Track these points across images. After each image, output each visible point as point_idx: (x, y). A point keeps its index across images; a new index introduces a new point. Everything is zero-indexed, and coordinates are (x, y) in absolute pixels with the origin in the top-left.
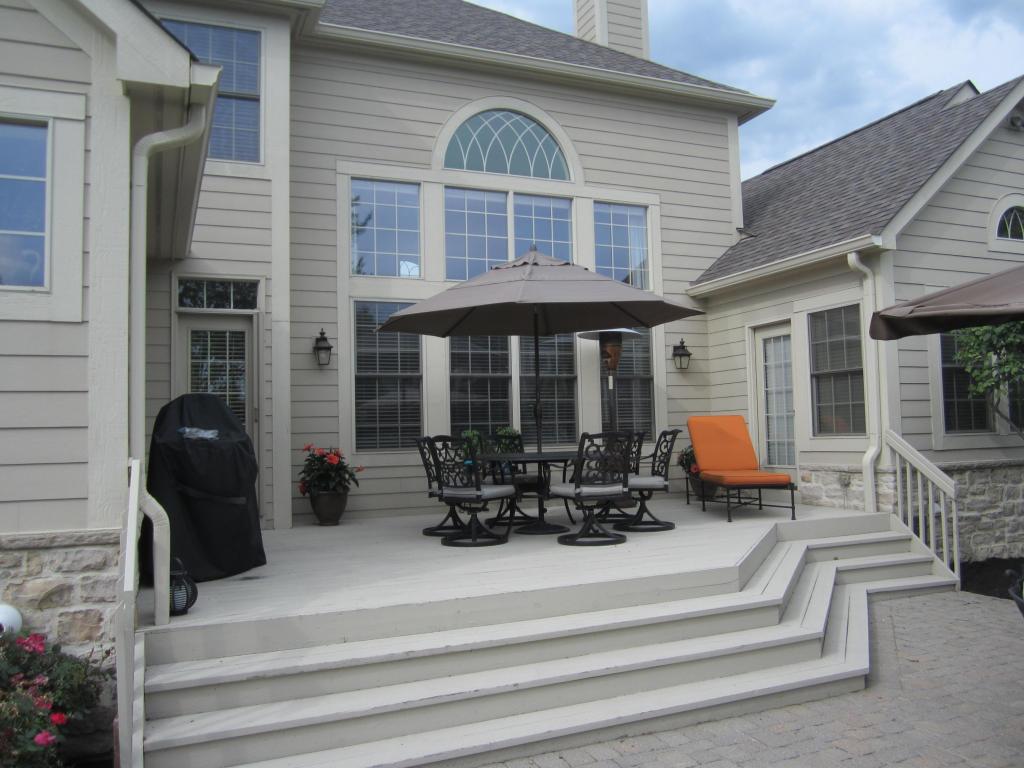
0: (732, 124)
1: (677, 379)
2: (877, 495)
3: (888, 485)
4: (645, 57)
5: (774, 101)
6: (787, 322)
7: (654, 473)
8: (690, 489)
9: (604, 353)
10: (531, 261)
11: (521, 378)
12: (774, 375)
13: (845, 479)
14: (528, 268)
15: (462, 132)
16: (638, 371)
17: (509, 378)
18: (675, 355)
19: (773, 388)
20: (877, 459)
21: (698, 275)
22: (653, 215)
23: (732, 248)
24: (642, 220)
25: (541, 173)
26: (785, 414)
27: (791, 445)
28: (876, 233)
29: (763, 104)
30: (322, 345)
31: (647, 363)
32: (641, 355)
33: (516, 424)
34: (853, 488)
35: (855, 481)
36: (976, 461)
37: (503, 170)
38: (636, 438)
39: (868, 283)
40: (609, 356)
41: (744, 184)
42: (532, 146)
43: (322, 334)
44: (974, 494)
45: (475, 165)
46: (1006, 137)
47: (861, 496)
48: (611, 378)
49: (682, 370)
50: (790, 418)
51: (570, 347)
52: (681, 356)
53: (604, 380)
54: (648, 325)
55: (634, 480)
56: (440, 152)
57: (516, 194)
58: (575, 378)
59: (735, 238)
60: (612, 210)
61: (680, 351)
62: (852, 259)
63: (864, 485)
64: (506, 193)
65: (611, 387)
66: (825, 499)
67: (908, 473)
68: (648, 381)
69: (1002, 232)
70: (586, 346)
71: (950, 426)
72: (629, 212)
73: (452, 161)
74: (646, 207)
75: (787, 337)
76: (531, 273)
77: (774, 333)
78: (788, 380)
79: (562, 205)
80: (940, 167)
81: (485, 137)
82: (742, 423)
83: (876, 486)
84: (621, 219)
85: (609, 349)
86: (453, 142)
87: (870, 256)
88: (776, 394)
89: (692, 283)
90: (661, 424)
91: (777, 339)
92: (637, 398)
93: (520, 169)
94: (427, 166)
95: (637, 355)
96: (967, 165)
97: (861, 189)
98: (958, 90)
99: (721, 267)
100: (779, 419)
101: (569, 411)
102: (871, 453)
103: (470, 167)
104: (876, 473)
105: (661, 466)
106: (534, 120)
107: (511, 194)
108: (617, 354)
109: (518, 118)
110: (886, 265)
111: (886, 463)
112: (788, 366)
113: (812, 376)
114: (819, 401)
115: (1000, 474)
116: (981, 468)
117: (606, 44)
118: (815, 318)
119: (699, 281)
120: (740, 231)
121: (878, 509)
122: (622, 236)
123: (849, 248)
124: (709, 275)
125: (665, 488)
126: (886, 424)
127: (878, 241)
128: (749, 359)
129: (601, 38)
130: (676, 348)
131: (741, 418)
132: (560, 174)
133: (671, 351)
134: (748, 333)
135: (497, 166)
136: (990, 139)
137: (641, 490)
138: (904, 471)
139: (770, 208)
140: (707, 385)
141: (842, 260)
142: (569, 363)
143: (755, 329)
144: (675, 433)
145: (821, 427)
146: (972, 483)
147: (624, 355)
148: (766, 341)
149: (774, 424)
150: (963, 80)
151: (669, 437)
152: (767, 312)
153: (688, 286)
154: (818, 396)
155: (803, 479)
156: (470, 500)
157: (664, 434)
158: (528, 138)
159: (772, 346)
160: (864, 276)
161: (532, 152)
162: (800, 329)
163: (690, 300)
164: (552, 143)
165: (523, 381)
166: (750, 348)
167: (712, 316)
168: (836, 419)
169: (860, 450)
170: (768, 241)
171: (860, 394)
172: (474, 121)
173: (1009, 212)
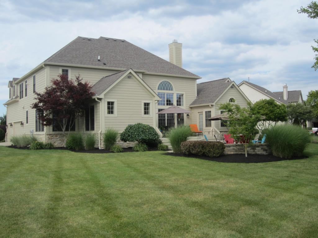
0: (196, 80)
1: (187, 119)
3: (214, 133)
6: (202, 112)
12: (201, 119)
13: (209, 132)
15: (160, 85)
17: (165, 119)
19: (200, 121)
20: (212, 130)
21: (190, 104)
23: (195, 100)
25: (169, 90)
27: (203, 128)
29: (200, 78)
31: (183, 117)
33: (166, 125)
35: (210, 133)
37: (165, 90)
40: (179, 116)
41: (197, 84)
42: (168, 86)
45: (161, 89)
46: (231, 89)
47: (210, 135)
49: (188, 118)
50: (203, 125)
52: (188, 116)
56: (157, 88)
57: (166, 93)
58: (174, 119)
59: (196, 98)
60: (179, 95)
62: (210, 106)
63: (211, 133)
65: (179, 120)
66: (207, 135)
67: (216, 131)
68: (183, 119)
69: (230, 101)
71: (221, 126)
72: (181, 95)
73: (159, 89)
74: (183, 94)
75: (203, 114)
77: (201, 113)
78: (203, 120)
79: (172, 94)
80: (221, 94)
81: (162, 85)
82: (196, 125)
87: (212, 105)
88: (201, 122)
93: (167, 89)
94: (155, 90)
96: (225, 93)
97: (213, 94)
98: (227, 79)
99: (194, 103)
100: (201, 125)
101: (173, 123)
102: (212, 129)
104: (212, 132)
106: (168, 82)
110: (214, 107)
111: (213, 130)
112: (203, 121)
113: (205, 120)
116: (225, 131)
117: (175, 64)
118: (206, 112)
123: (210, 104)
124: (192, 104)
126: (213, 126)
127: (213, 104)
128: (197, 116)
129: (175, 63)
132: (172, 90)
134: (197, 113)
135: (164, 89)
136: (228, 89)
139: (201, 93)
140: (191, 120)
141: (209, 105)
145: (207, 126)
148: (200, 114)
150: (228, 77)
152: (200, 110)
153: (189, 106)
154: (206, 122)
155: (204, 133)
159: (200, 115)
160: (211, 108)
161: (168, 87)
162: (204, 113)
163: (189, 108)
164: (171, 85)
165: (167, 119)
166: (198, 115)
167: (192, 110)
168: (208, 125)
169: (211, 129)
170: (201, 100)
171: (211, 122)
172: (161, 83)
173: (231, 99)
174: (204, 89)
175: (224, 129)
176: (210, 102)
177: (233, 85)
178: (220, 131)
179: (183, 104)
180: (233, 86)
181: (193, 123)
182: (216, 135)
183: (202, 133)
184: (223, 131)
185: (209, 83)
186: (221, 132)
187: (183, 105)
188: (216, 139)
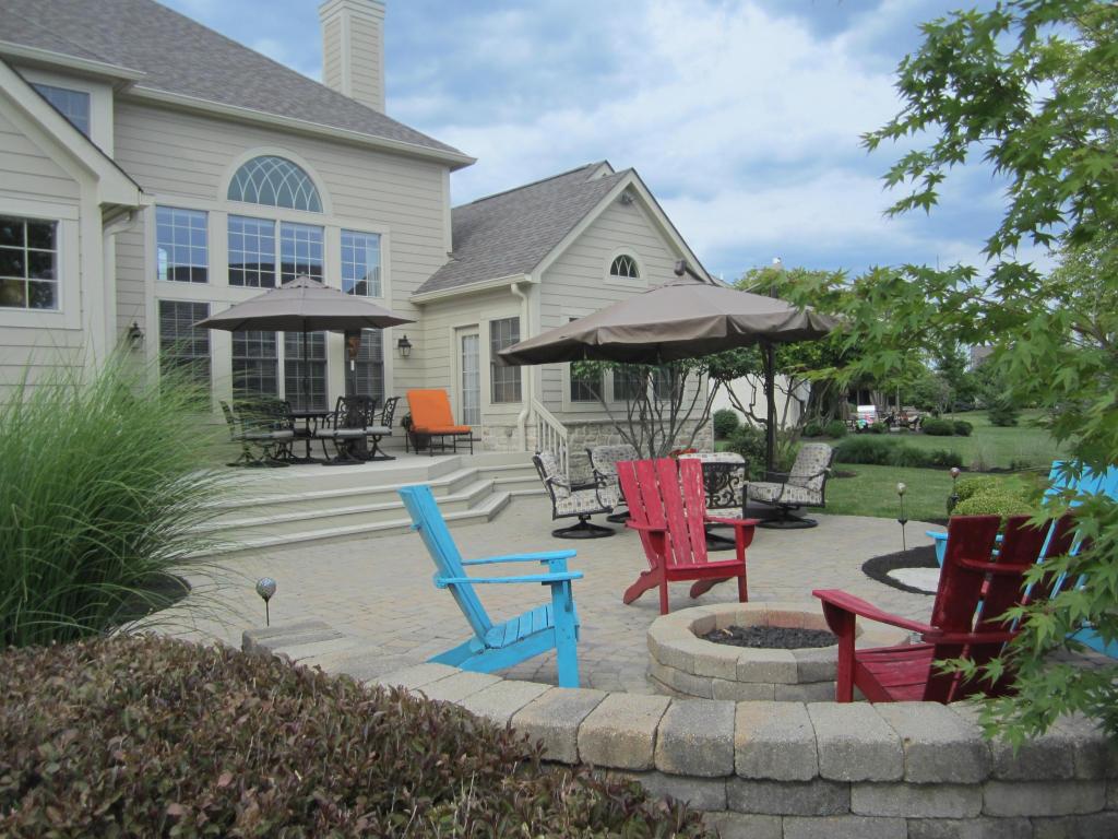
0: (445, 171)
1: (400, 363)
2: (527, 440)
3: (533, 435)
4: (381, 112)
5: (476, 159)
6: (476, 326)
7: (383, 425)
8: (409, 443)
9: (347, 344)
10: (302, 284)
11: (285, 361)
12: (468, 359)
13: (509, 432)
14: (302, 290)
15: (241, 173)
16: (372, 356)
17: (276, 361)
18: (400, 346)
19: (466, 371)
20: (527, 417)
21: (416, 287)
22: (385, 240)
23: (443, 267)
24: (375, 244)
25: (301, 206)
26: (475, 389)
27: (478, 412)
28: (528, 273)
29: (468, 161)
30: (135, 333)
31: (379, 351)
32: (374, 345)
34: (513, 437)
35: (514, 433)
36: (590, 420)
37: (272, 203)
38: (370, 404)
39: (524, 304)
40: (352, 346)
41: (457, 213)
42: (294, 184)
43: (135, 325)
44: (588, 441)
45: (251, 199)
46: (621, 209)
47: (518, 442)
48: (353, 362)
49: (405, 357)
50: (479, 392)
51: (322, 338)
52: (404, 346)
53: (347, 364)
54: (381, 327)
55: (369, 429)
56: (224, 188)
57: (282, 222)
58: (326, 362)
59: (446, 260)
60: (354, 236)
61: (404, 343)
62: (514, 288)
63: (519, 435)
64: (275, 221)
65: (353, 368)
66: (497, 446)
67: (544, 426)
68: (379, 365)
69: (614, 271)
70: (334, 340)
71: (574, 397)
72: (367, 238)
73: (234, 195)
74: (380, 235)
75: (477, 336)
76: (304, 295)
77: (468, 333)
78: (477, 367)
79: (314, 231)
80: (571, 230)
81: (258, 177)
82: (443, 395)
83: (526, 435)
84: (361, 243)
85: (351, 341)
86: (234, 180)
87: (525, 287)
88: (470, 376)
89: (413, 293)
90: (389, 393)
91: (470, 336)
92: (371, 377)
93: (285, 203)
94: (214, 197)
95: (371, 345)
96: (592, 226)
97: (528, 236)
98: (599, 166)
99: (435, 282)
100: (471, 393)
101: (321, 385)
102: (523, 414)
103: (247, 200)
104: (526, 427)
105: (387, 421)
106: (294, 164)
107: (278, 223)
108: (358, 344)
109: (284, 163)
110: (535, 295)
111: (532, 421)
113: (491, 363)
114: (496, 380)
115: (606, 428)
116: (593, 425)
117: (349, 97)
118: (494, 324)
119: (417, 292)
120: (449, 255)
121: (527, 450)
122: (361, 257)
123: (512, 280)
124: (426, 288)
125: (390, 434)
126: (533, 396)
127: (528, 278)
128: (452, 349)
129: (346, 90)
130: (400, 341)
131: (444, 392)
132: (315, 207)
133: (397, 342)
134: (452, 331)
135: (267, 200)
136: (608, 209)
137: (374, 435)
138: (542, 425)
139: (473, 237)
140: (422, 368)
141: (508, 288)
142: (321, 350)
143: (457, 329)
144: (396, 399)
145: (498, 397)
146: (587, 434)
147: (363, 345)
148: (464, 338)
149: (468, 397)
150: (604, 160)
151: (393, 402)
152: (464, 317)
153: (410, 295)
154: (496, 376)
155: (485, 433)
156: (264, 439)
157: (390, 400)
158: (291, 178)
159: (467, 341)
160: (521, 299)
161: (295, 190)
162: (485, 331)
163: (412, 307)
164: (309, 183)
165: (288, 364)
166: (452, 342)
167: (426, 318)
168: (505, 392)
169: (517, 412)
170: (468, 266)
171: (518, 376)
172: (250, 164)
173: (619, 259)
174: (490, 219)
175: (589, 411)
176: (513, 270)
177: (630, 188)
178: (565, 425)
179: (378, 287)
180: (628, 195)
181: (430, 384)
182: (545, 457)
183: (468, 437)
184: (580, 425)
185: (511, 195)
186: (571, 427)
187: (377, 293)
188: (549, 482)
